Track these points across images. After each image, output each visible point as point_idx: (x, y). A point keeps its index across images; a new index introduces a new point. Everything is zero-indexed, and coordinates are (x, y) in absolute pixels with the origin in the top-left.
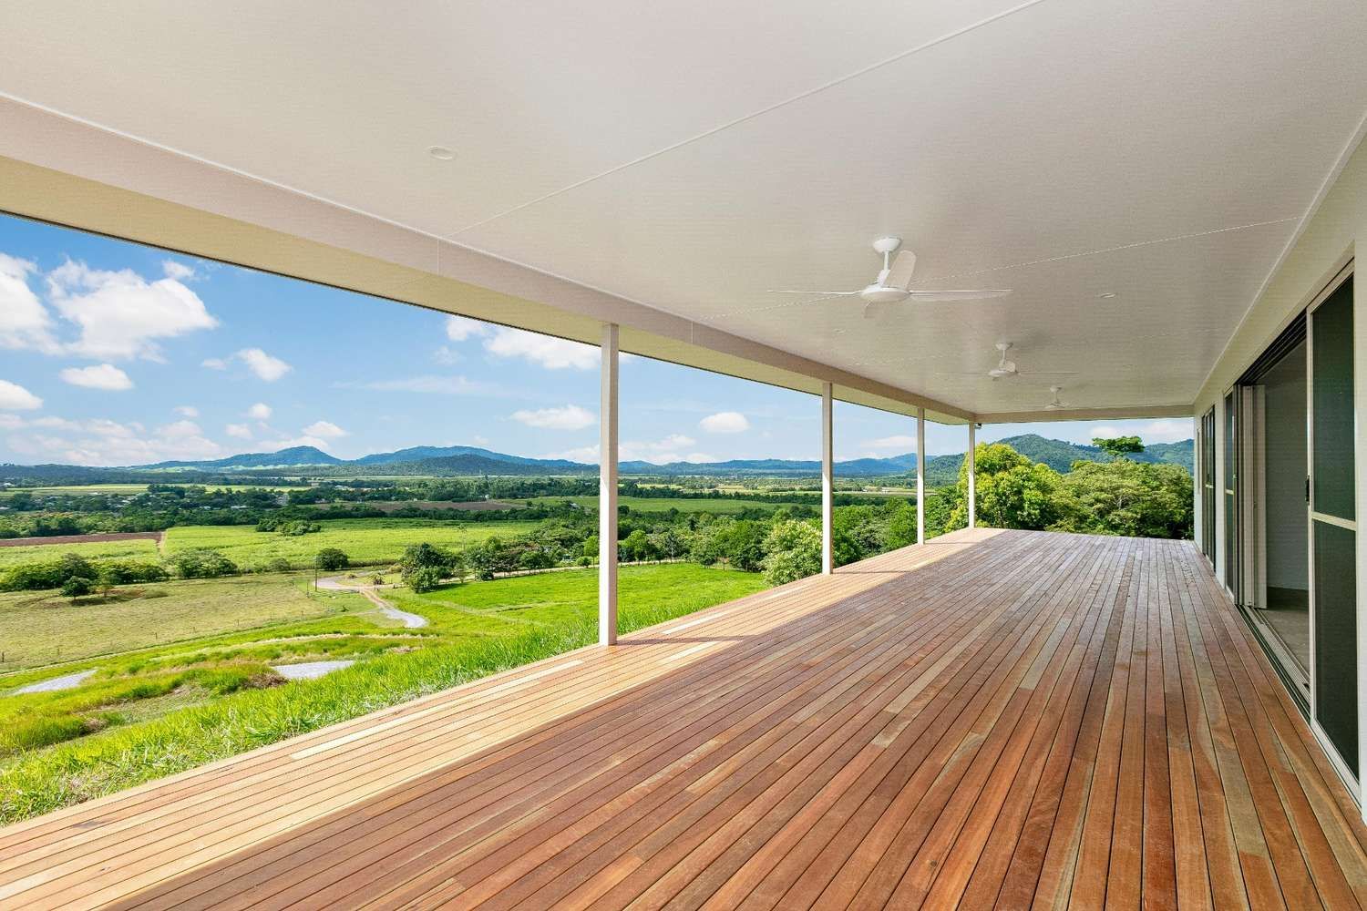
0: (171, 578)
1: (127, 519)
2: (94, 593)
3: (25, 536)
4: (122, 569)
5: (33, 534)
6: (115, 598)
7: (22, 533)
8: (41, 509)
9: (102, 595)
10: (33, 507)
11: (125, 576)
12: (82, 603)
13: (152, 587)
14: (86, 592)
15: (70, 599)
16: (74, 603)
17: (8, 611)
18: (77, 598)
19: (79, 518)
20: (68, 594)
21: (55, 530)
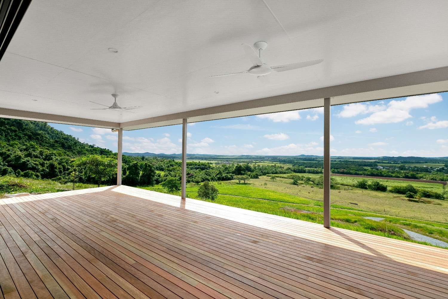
0: (445, 199)
1: (433, 176)
2: (416, 198)
3: (402, 178)
4: (426, 193)
5: (404, 177)
6: (422, 202)
7: (401, 177)
8: (407, 170)
9: (418, 200)
10: (405, 169)
11: (427, 195)
12: (411, 201)
13: (437, 201)
14: (413, 198)
15: (408, 198)
16: (409, 200)
17: (391, 198)
18: (410, 199)
19: (418, 174)
20: (407, 197)
21: (410, 177)
